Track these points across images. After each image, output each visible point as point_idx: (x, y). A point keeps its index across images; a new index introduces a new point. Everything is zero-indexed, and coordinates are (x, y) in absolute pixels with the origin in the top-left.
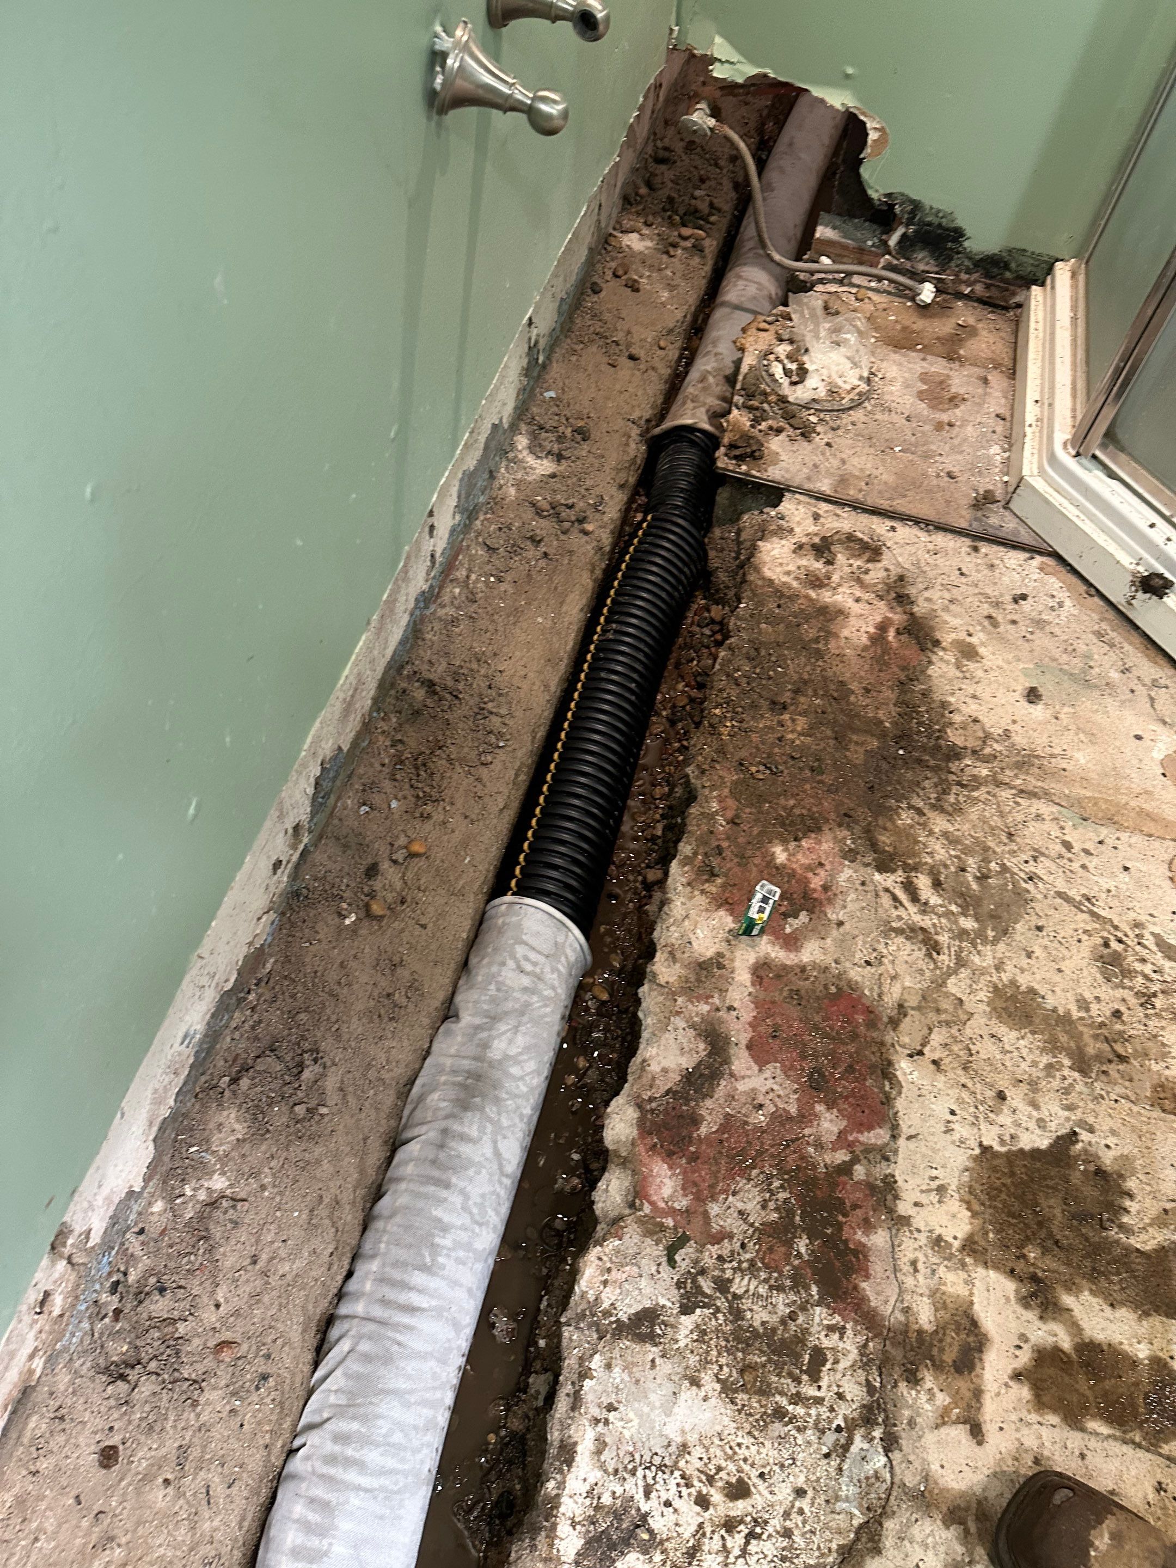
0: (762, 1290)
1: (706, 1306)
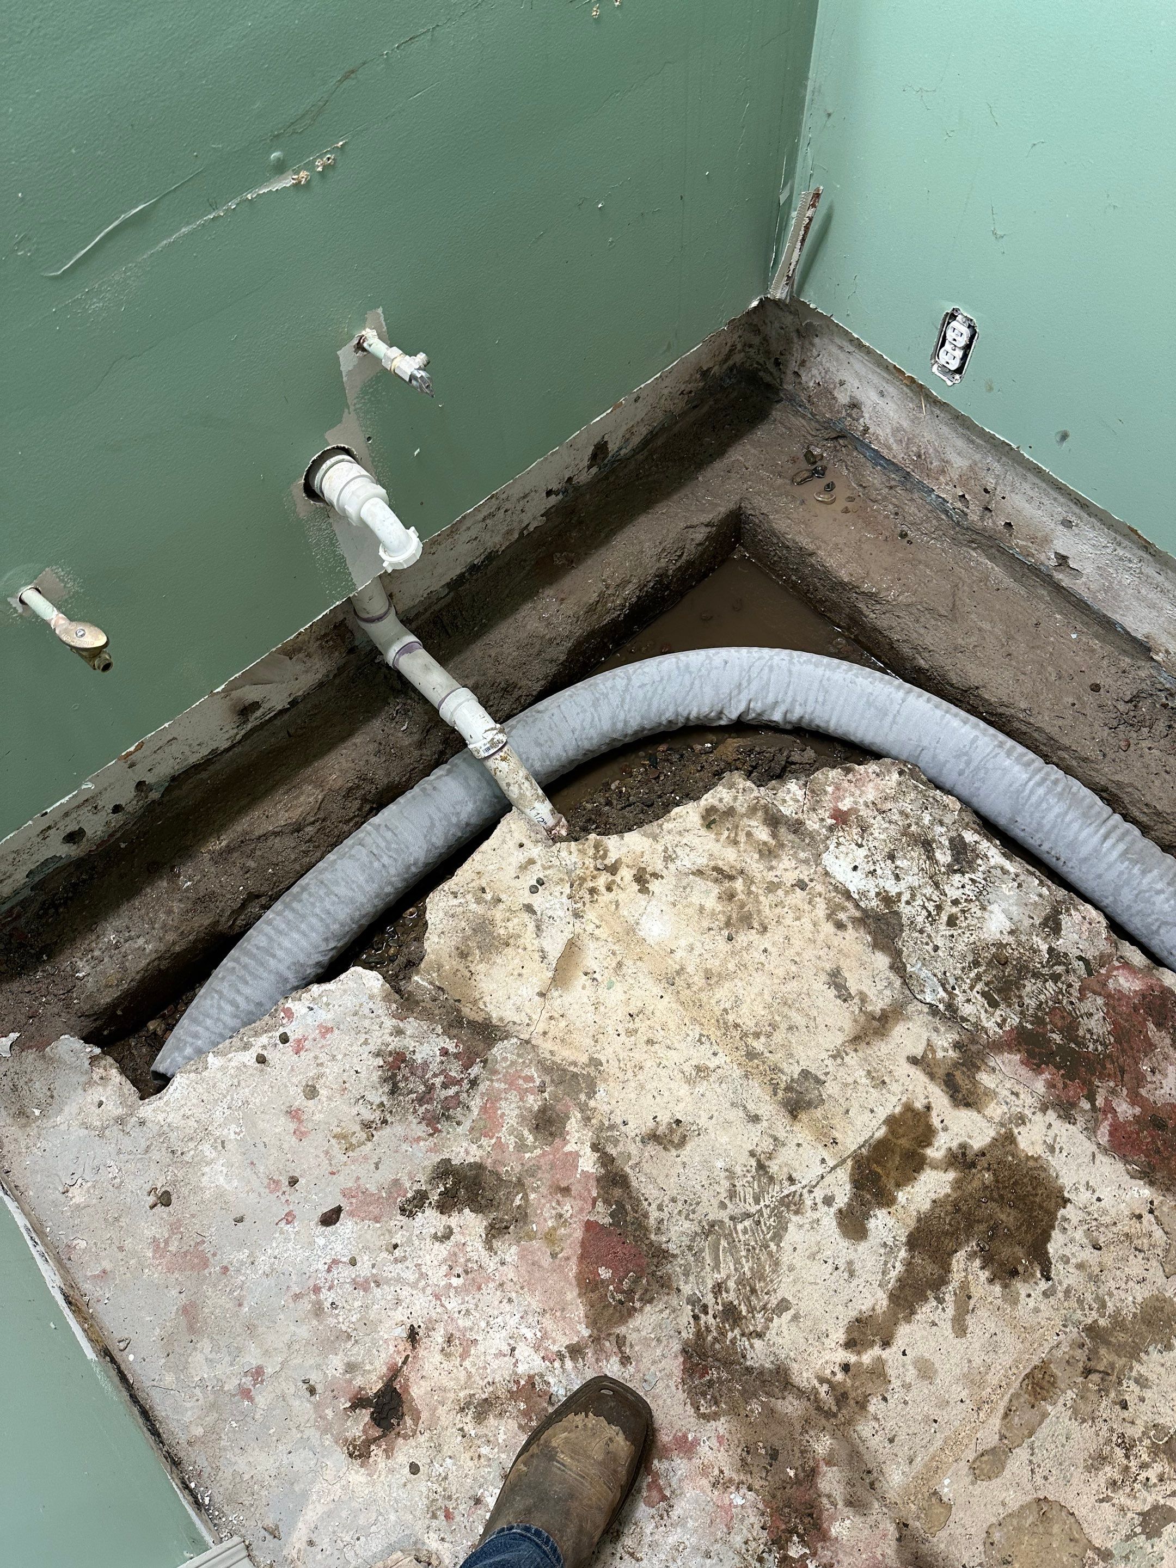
0: (1042, 997)
1: (1048, 962)
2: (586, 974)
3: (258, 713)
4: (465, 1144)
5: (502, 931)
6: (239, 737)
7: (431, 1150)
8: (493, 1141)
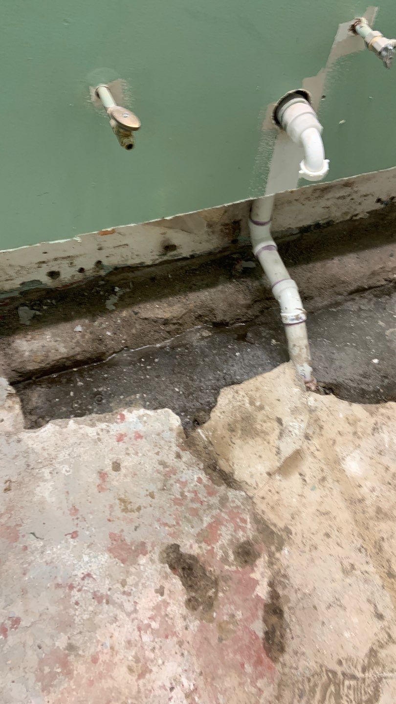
2: (301, 475)
3: (173, 253)
4: (191, 541)
5: (259, 427)
6: (157, 262)
7: (170, 535)
8: (209, 548)
